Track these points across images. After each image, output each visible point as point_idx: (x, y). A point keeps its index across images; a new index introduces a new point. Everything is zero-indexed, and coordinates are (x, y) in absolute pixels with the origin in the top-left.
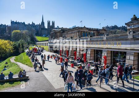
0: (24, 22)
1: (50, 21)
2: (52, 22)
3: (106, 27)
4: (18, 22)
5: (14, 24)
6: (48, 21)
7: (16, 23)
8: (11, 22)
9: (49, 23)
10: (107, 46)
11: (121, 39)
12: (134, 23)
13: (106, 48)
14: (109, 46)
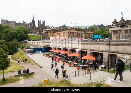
0: (15, 21)
1: (40, 21)
2: (43, 21)
4: (9, 21)
5: (5, 23)
6: (39, 20)
7: (7, 21)
8: (2, 20)
9: (39, 22)
10: (90, 49)
11: (100, 44)
12: (115, 26)
13: (89, 50)
14: (92, 49)
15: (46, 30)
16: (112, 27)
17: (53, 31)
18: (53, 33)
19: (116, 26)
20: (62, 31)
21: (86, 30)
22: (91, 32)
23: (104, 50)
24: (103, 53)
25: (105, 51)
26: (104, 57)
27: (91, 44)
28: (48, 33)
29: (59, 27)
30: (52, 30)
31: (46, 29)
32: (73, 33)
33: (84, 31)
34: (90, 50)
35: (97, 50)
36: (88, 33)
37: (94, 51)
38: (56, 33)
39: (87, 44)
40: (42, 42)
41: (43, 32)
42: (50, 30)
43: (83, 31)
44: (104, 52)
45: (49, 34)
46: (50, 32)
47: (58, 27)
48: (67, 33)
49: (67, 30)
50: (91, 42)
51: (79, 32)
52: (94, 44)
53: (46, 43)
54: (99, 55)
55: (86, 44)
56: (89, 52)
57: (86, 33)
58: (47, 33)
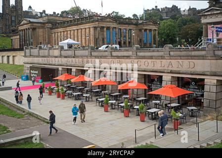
3: (153, 9)
10: (170, 68)
11: (195, 56)
12: (215, 12)
13: (168, 73)
14: (175, 69)
15: (30, 22)
16: (209, 13)
17: (50, 25)
18: (51, 29)
19: (219, 12)
20: (77, 25)
21: (140, 22)
22: (153, 27)
23: (206, 70)
24: (203, 80)
25: (208, 73)
26: (207, 88)
27: (171, 57)
28: (37, 30)
29: (63, 12)
30: (47, 23)
31: (32, 20)
32: (108, 28)
33: (137, 24)
34: (171, 72)
35: (190, 72)
36: (146, 30)
37: (180, 73)
38: (61, 30)
39: (162, 57)
40: (25, 56)
41: (20, 28)
42: (40, 20)
43: (132, 24)
44: (207, 75)
45: (40, 32)
46: (43, 27)
47: (60, 13)
48: (92, 30)
49: (93, 22)
50: (172, 53)
51: (123, 27)
52: (181, 57)
53: (38, 56)
54: (193, 83)
55: (158, 58)
56: (167, 78)
57: (140, 30)
58: (34, 29)
